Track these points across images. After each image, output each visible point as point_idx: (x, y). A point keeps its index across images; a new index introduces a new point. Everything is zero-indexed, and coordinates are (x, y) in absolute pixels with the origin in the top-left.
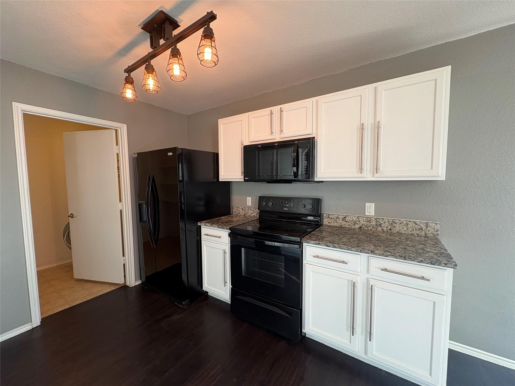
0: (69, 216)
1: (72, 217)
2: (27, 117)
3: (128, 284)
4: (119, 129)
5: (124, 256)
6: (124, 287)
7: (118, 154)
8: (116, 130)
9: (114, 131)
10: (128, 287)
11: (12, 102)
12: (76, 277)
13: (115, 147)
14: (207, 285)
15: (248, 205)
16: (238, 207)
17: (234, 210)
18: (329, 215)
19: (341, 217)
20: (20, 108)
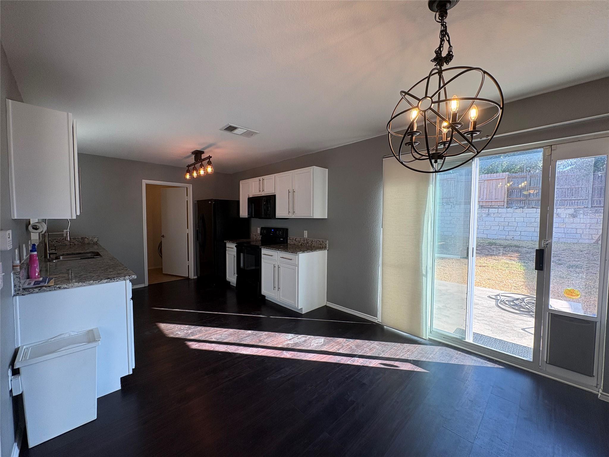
0: (162, 236)
1: (163, 237)
2: (147, 185)
3: (190, 277)
4: (188, 187)
5: (188, 260)
6: (188, 279)
7: (187, 201)
8: (187, 188)
9: (186, 188)
10: (190, 279)
11: (142, 180)
12: (163, 273)
13: (186, 197)
14: (228, 277)
15: (258, 233)
16: (253, 234)
17: (251, 236)
18: (290, 238)
19: (294, 239)
20: (145, 182)
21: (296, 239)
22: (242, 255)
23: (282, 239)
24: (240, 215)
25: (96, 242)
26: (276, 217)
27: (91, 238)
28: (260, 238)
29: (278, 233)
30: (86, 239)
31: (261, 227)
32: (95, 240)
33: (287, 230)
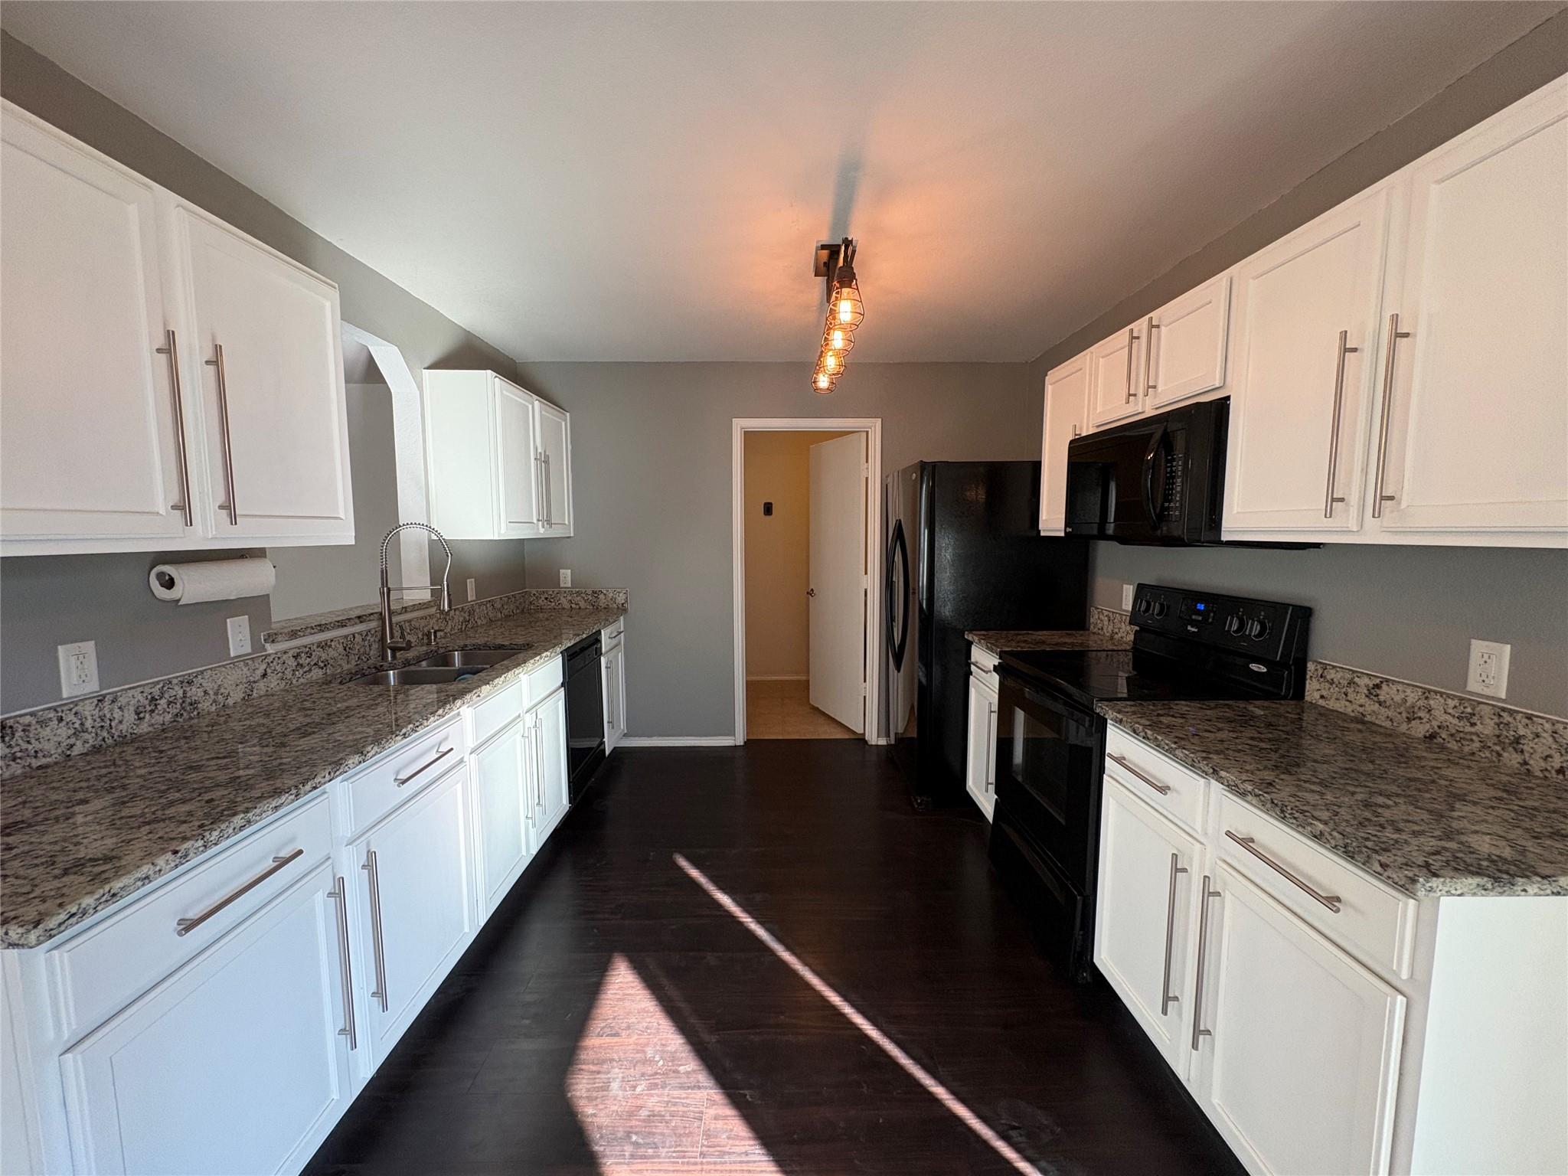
0: (809, 593)
1: (813, 597)
2: (747, 434)
3: (867, 738)
4: (870, 430)
5: (864, 680)
6: (862, 741)
7: (867, 478)
8: (867, 433)
9: (864, 436)
10: (868, 742)
11: (733, 417)
12: (811, 701)
13: (865, 465)
14: (973, 783)
15: (1124, 607)
16: (1101, 612)
17: (1092, 620)
18: (1325, 667)
19: (1363, 682)
20: (740, 425)
21: (1378, 686)
22: (1020, 716)
23: (1264, 670)
24: (1041, 527)
25: (623, 604)
26: (1225, 537)
27: (611, 594)
28: (1131, 637)
29: (1235, 627)
30: (602, 596)
31: (1139, 584)
32: (619, 598)
33: (1303, 615)
